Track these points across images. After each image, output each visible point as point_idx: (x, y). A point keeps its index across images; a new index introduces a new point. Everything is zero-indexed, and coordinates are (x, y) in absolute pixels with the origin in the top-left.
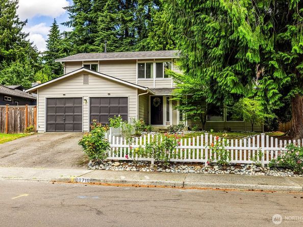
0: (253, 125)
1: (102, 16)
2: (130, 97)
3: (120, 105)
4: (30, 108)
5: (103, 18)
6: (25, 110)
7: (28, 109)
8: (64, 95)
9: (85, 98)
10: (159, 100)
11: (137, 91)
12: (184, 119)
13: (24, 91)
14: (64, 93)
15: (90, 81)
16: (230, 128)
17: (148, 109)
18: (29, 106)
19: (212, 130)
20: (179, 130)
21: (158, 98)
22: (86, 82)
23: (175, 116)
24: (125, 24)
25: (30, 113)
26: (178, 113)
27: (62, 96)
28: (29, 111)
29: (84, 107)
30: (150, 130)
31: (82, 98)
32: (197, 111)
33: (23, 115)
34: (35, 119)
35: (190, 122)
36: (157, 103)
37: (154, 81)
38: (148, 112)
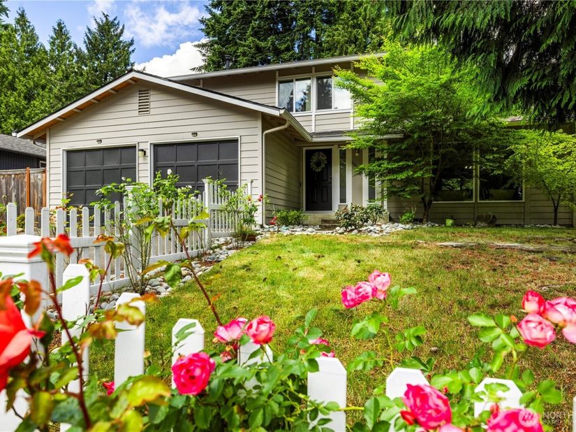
0: (556, 210)
1: (244, 46)
2: (244, 140)
3: (221, 161)
4: (35, 174)
5: (246, 48)
6: (26, 180)
7: (32, 177)
8: (100, 141)
9: (142, 146)
10: (324, 158)
11: (259, 124)
12: (378, 196)
13: (14, 134)
14: (99, 138)
15: (152, 105)
16: (494, 217)
17: (299, 177)
18: (32, 171)
19: (449, 222)
20: (370, 222)
21: (321, 154)
22: (144, 109)
23: (358, 189)
24: (278, 55)
25: (36, 186)
26: (365, 181)
27: (96, 145)
28: (32, 181)
29: (141, 167)
30: (298, 222)
31: (134, 147)
32: (415, 172)
33: (22, 191)
34: (44, 199)
35: (393, 205)
36: (318, 164)
37: (313, 118)
38: (300, 184)
